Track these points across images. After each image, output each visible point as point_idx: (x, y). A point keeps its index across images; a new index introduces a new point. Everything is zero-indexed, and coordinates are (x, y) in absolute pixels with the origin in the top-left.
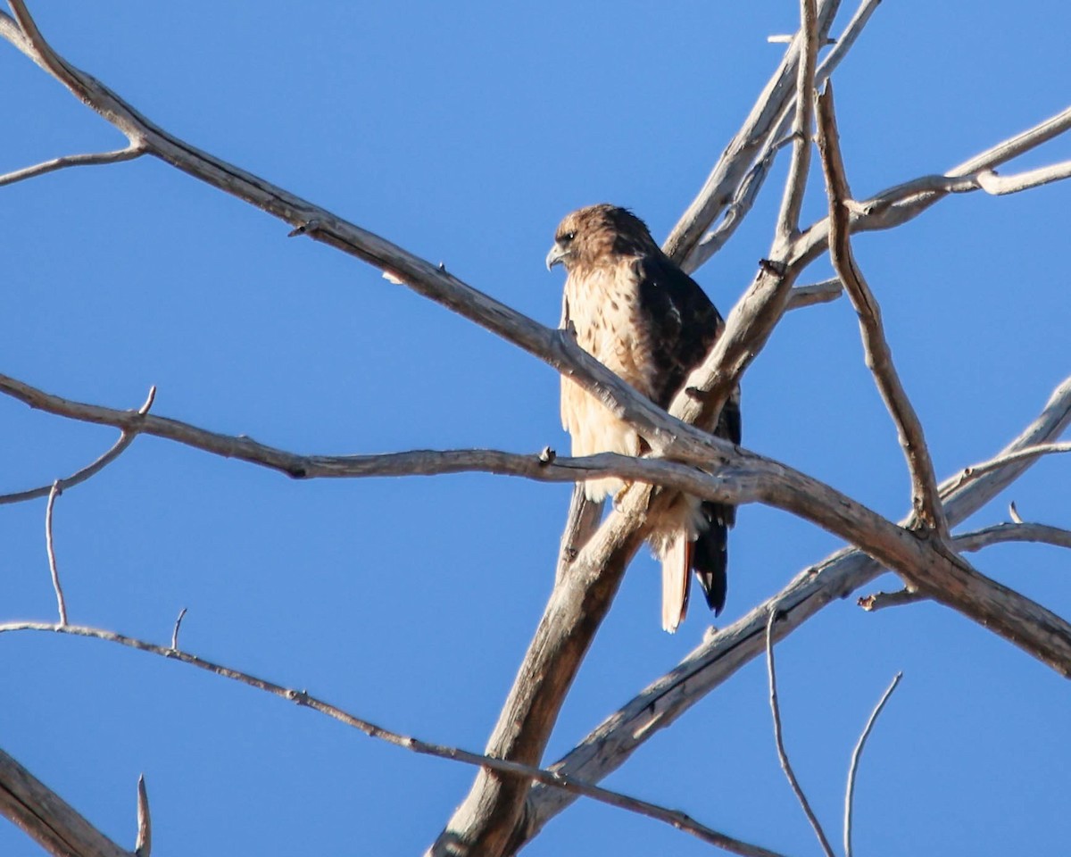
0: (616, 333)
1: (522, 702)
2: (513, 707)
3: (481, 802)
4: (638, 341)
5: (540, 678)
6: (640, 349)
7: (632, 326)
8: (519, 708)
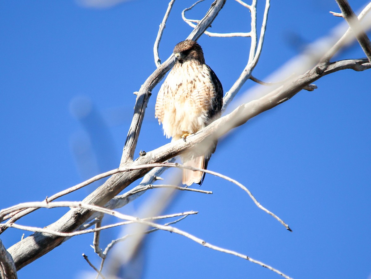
0: (205, 84)
1: (100, 197)
2: (95, 198)
3: (63, 226)
4: (213, 89)
5: (112, 190)
6: (213, 92)
7: (211, 84)
8: (98, 198)
